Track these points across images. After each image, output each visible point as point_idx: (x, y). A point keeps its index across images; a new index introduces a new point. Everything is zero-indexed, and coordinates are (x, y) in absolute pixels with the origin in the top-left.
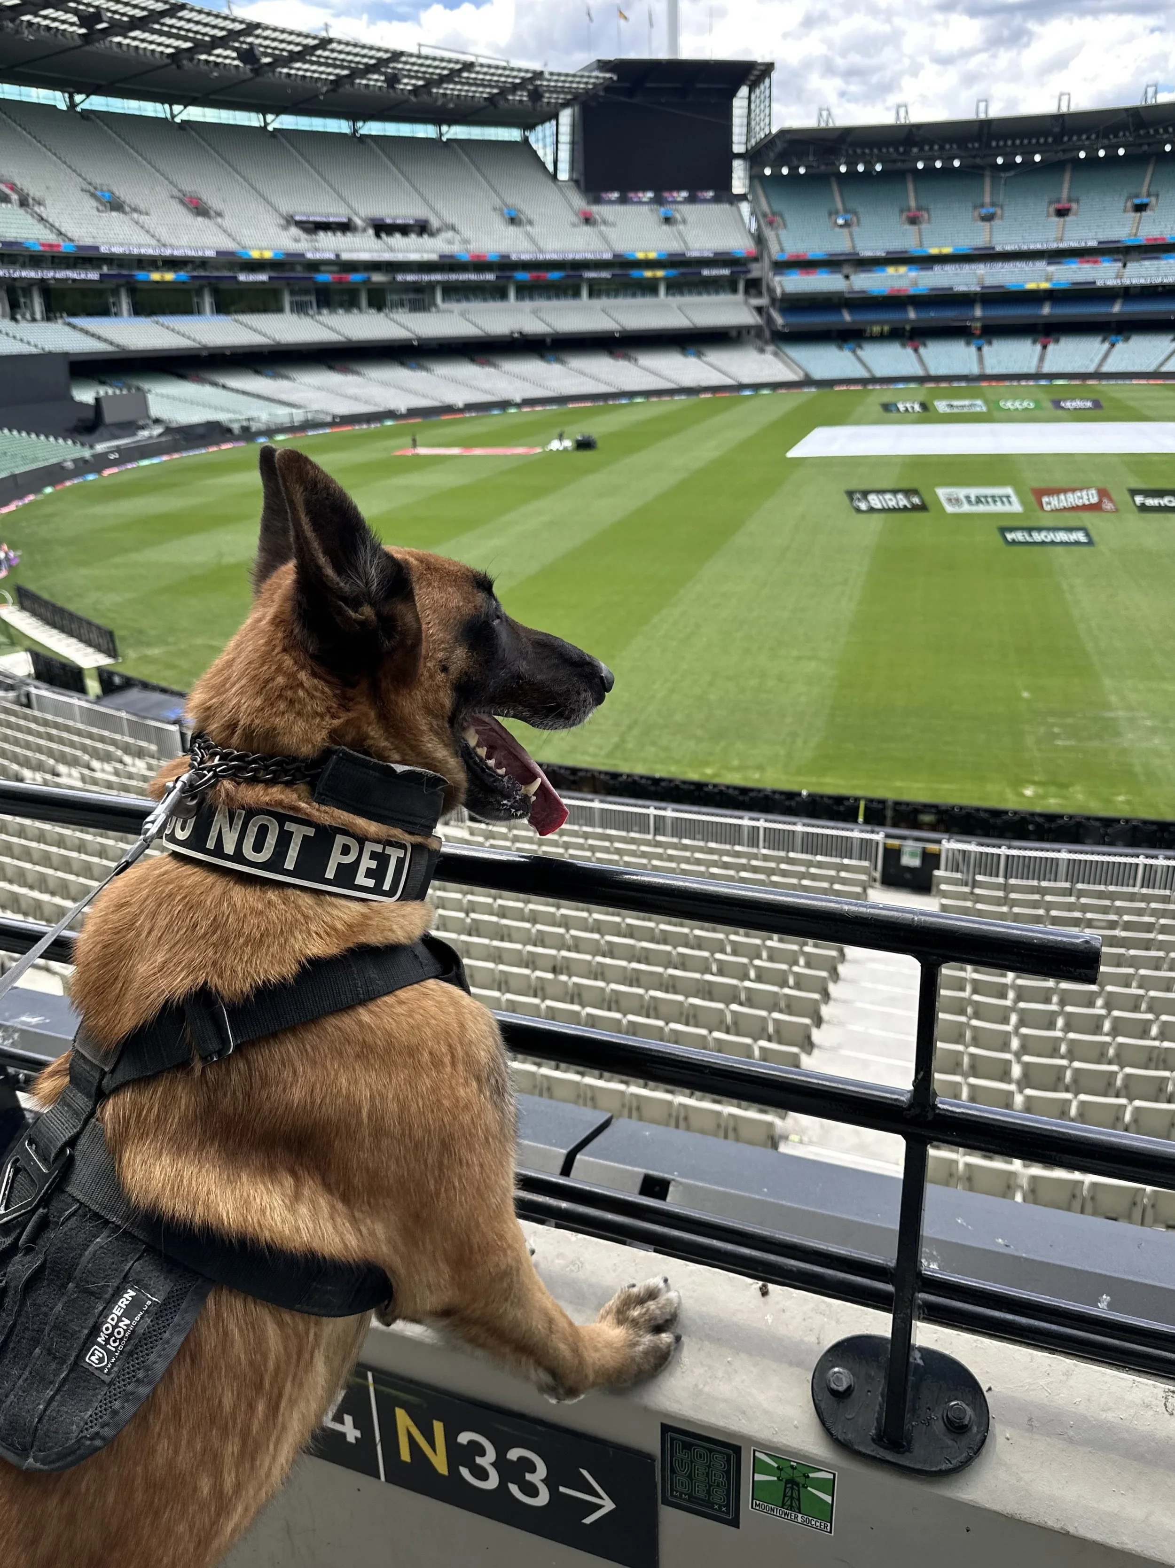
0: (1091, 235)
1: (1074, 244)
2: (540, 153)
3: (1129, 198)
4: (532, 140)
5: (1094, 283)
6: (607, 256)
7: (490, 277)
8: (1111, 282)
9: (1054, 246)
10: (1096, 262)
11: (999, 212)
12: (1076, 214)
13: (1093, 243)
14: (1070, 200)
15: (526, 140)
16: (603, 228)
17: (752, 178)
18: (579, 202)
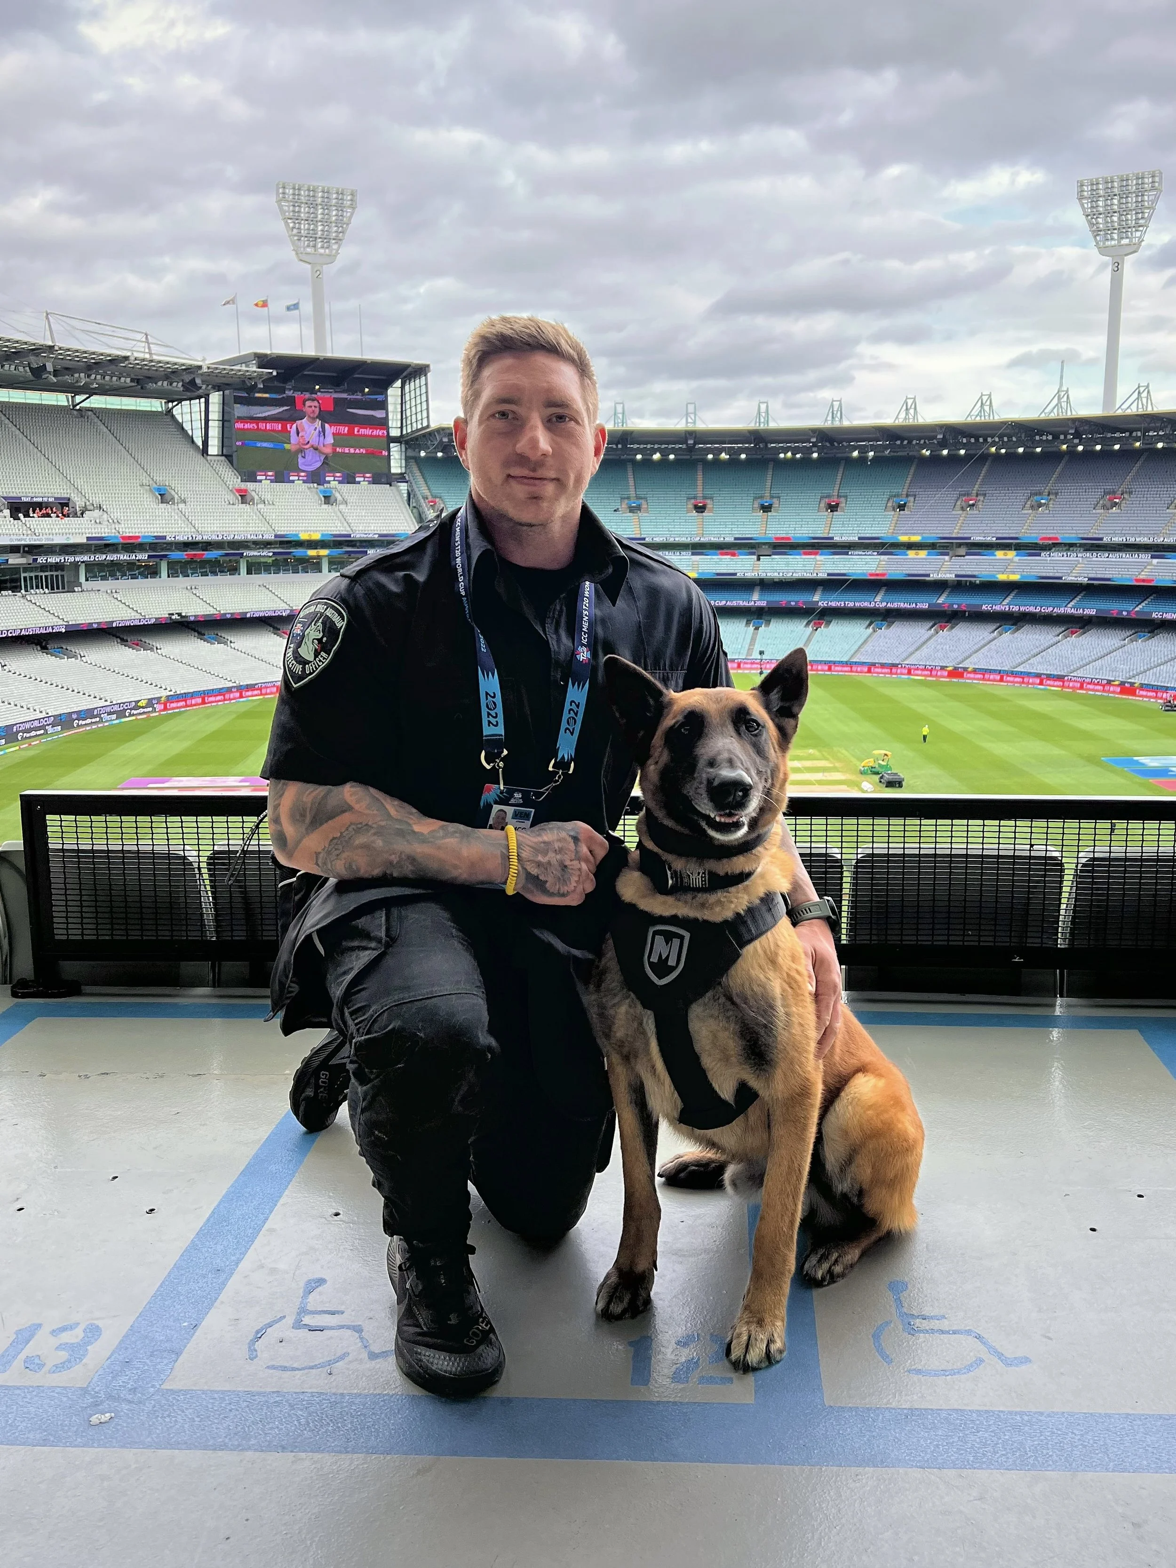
0: (727, 530)
1: (714, 539)
2: (187, 427)
3: (755, 498)
4: (176, 411)
5: (735, 574)
6: (269, 537)
7: (143, 556)
8: (750, 575)
9: (697, 540)
10: (733, 555)
11: (644, 506)
12: (711, 511)
13: (730, 539)
14: (705, 498)
15: (169, 412)
16: (261, 506)
17: (407, 459)
18: (234, 480)
